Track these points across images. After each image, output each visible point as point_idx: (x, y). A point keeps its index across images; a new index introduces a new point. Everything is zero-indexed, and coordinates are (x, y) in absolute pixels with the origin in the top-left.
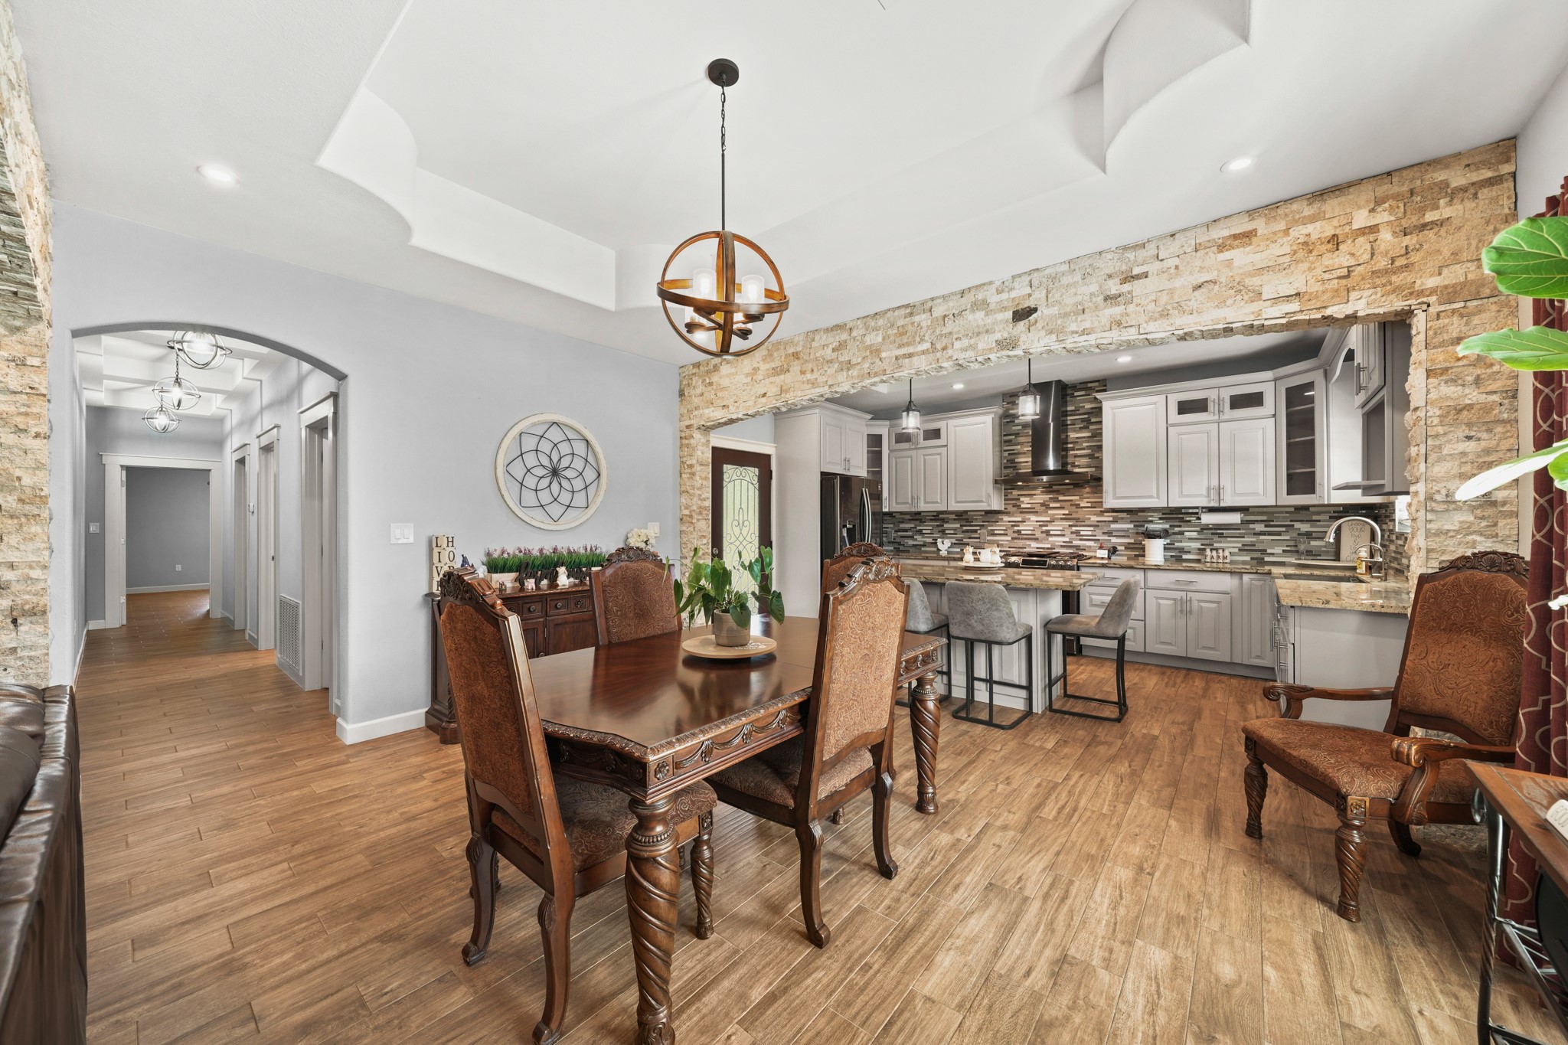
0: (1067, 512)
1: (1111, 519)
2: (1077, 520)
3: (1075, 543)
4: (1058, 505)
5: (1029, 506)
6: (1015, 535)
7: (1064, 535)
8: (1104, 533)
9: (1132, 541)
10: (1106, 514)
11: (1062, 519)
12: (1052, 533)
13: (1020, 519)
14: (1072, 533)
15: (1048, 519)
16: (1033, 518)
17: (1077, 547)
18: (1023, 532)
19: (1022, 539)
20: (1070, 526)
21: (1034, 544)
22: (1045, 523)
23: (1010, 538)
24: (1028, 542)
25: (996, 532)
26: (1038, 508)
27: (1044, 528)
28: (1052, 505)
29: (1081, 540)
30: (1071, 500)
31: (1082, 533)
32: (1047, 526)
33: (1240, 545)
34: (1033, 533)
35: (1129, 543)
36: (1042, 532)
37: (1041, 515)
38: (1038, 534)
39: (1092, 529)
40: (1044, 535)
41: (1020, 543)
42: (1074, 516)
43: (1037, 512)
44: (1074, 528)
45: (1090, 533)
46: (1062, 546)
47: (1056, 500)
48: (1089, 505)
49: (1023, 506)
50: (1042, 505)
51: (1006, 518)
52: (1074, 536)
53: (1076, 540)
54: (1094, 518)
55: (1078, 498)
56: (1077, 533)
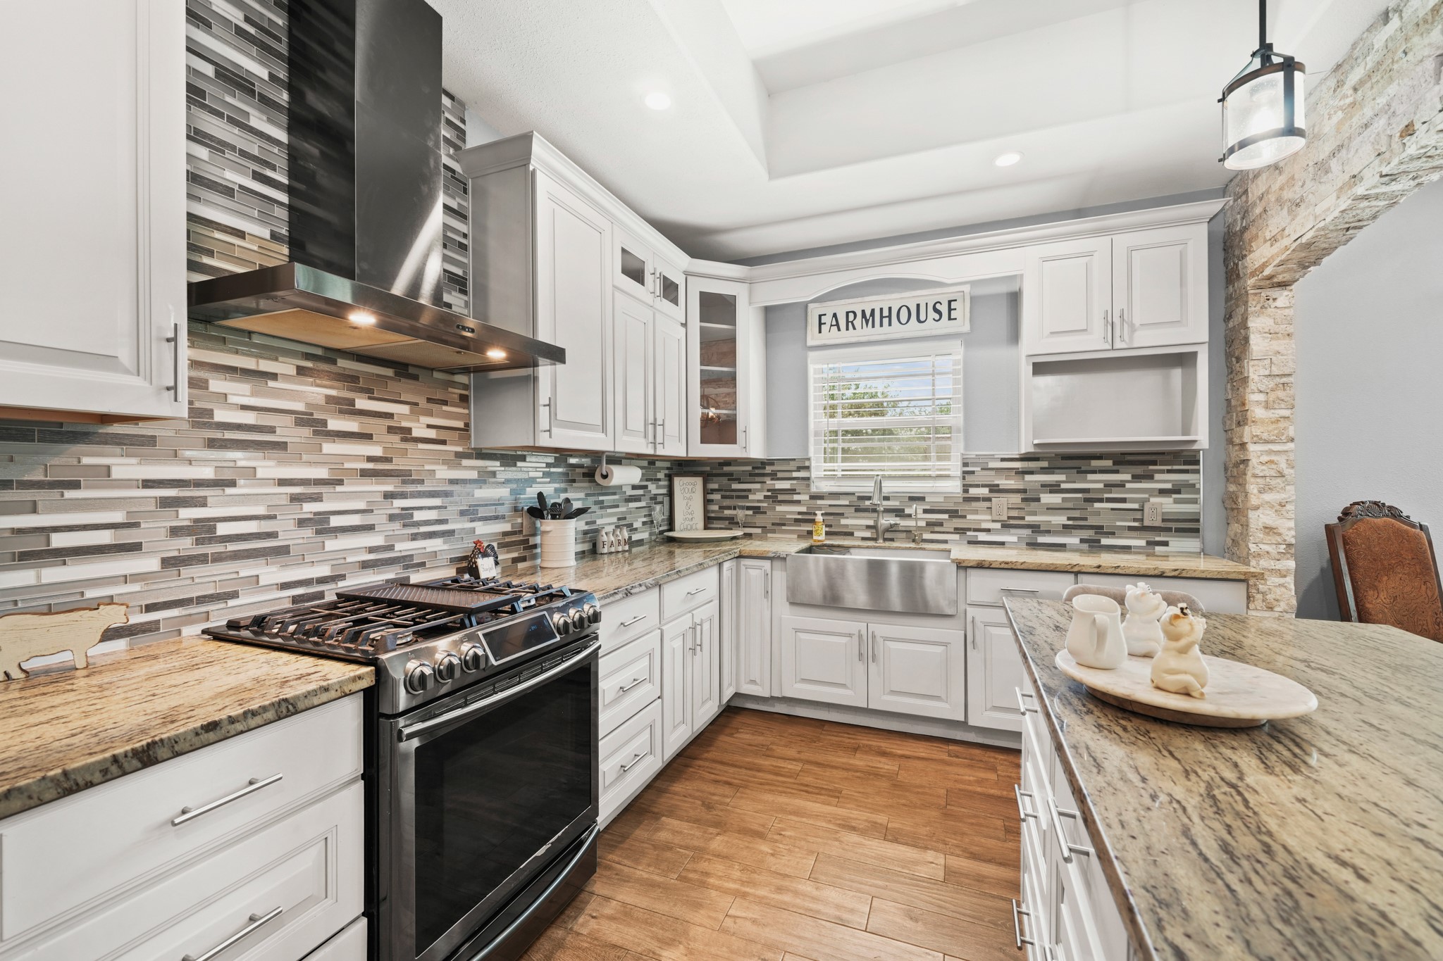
0: (377, 451)
1: (474, 475)
2: (404, 475)
3: (403, 547)
4: (351, 425)
5: (249, 418)
6: (185, 545)
7: (370, 528)
8: (462, 513)
9: (507, 527)
10: (465, 462)
11: (365, 473)
12: (335, 521)
13: (207, 473)
14: (392, 518)
15: (322, 473)
16: (269, 468)
17: (407, 562)
18: (223, 529)
19: (218, 558)
20: (389, 496)
21: (271, 573)
22: (306, 491)
23: (152, 564)
24: (247, 569)
25: (58, 541)
26: (286, 431)
27: (310, 508)
28: (335, 424)
29: (414, 537)
30: (389, 416)
31: (418, 516)
32: (317, 498)
33: (614, 520)
34: (266, 526)
35: (505, 534)
36: (302, 523)
37: (298, 460)
38: (288, 533)
39: (437, 502)
40: (308, 532)
41: (204, 579)
42: (398, 464)
43: (282, 446)
44: (399, 503)
45: (432, 515)
46: (365, 565)
47: (348, 409)
48: (432, 434)
49: (220, 416)
50: (303, 420)
51: (126, 467)
52: (397, 526)
53: (401, 539)
54: (444, 473)
55: (405, 409)
56: (404, 517)
